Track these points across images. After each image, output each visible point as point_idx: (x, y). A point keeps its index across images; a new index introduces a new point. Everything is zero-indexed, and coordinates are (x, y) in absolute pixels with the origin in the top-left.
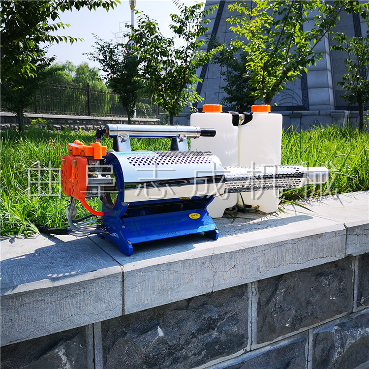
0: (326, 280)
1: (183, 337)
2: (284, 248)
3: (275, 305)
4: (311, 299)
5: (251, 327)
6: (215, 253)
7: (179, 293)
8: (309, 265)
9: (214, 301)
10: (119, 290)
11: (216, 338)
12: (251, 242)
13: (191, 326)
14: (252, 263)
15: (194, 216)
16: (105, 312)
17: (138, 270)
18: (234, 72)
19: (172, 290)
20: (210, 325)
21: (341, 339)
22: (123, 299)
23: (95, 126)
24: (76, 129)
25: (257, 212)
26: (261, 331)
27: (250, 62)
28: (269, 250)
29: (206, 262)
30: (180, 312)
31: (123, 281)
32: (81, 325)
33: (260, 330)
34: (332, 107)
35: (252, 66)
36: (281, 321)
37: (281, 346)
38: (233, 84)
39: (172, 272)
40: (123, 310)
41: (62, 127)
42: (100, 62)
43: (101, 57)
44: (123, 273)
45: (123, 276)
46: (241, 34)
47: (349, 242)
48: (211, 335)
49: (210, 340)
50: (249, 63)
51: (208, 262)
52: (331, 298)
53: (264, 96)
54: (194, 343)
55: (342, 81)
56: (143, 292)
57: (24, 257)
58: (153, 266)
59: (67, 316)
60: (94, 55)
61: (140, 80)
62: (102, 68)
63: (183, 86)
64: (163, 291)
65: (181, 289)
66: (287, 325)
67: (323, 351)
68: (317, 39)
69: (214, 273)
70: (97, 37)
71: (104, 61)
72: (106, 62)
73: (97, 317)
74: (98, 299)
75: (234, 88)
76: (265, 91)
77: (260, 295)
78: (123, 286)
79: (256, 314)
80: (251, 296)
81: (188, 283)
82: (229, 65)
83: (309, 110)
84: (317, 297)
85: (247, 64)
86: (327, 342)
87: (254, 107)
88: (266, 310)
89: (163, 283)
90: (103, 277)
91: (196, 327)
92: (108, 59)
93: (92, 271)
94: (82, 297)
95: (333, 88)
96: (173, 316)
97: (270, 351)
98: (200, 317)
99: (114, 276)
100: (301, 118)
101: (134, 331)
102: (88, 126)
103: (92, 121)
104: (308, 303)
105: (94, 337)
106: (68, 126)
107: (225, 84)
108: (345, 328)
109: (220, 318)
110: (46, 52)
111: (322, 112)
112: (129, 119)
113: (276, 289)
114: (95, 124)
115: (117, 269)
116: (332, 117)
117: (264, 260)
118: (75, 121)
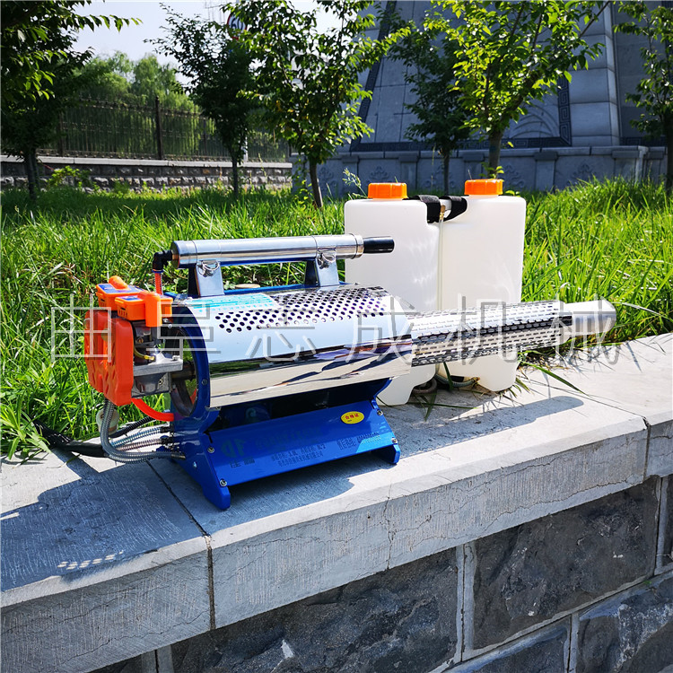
0: (607, 524)
1: (331, 653)
2: (528, 475)
3: (509, 578)
4: (577, 560)
5: (462, 620)
6: (394, 496)
7: (323, 578)
8: (575, 502)
9: (391, 582)
10: (203, 583)
11: (395, 648)
12: (464, 468)
13: (346, 632)
14: (465, 509)
15: (353, 418)
16: (176, 628)
17: (240, 542)
18: (430, 75)
19: (308, 573)
20: (384, 627)
21: (632, 627)
22: (212, 601)
23: (172, 179)
24: (137, 185)
25: (473, 389)
26: (481, 626)
27: (461, 61)
28: (498, 482)
29: (374, 516)
30: (324, 607)
31: (211, 567)
32: (129, 657)
33: (479, 624)
34: (615, 140)
35: (466, 68)
36: (519, 606)
37: (518, 649)
38: (429, 97)
39: (307, 539)
40: (213, 621)
41: (110, 181)
42: (176, 57)
43: (179, 48)
44: (210, 551)
45: (210, 557)
46: (444, 6)
47: (652, 453)
48: (385, 644)
49: (384, 654)
50: (460, 64)
51: (378, 515)
52: (615, 556)
53: (488, 129)
54: (352, 662)
55: (636, 93)
56: (251, 583)
57: (16, 514)
58: (270, 532)
59: (100, 643)
60: (165, 44)
61: (252, 95)
62: (182, 69)
63: (334, 106)
64: (290, 577)
65: (327, 570)
66: (531, 614)
67: (597, 650)
68: (590, 17)
69: (390, 535)
70: (170, 9)
71: (184, 55)
72: (189, 57)
73: (161, 638)
74: (161, 605)
75: (431, 106)
76: (490, 119)
77: (480, 562)
78: (211, 576)
79: (472, 594)
80: (462, 564)
81: (339, 558)
82: (421, 63)
83: (571, 146)
84: (590, 556)
85: (456, 66)
86: (606, 635)
87: (470, 184)
88: (491, 588)
89: (290, 563)
90: (171, 563)
91: (357, 633)
92: (192, 52)
93: (148, 552)
94: (129, 605)
95: (618, 103)
96: (313, 615)
97: (497, 660)
98: (364, 613)
99: (193, 558)
100: (556, 160)
101: (236, 652)
102: (160, 179)
103: (166, 169)
104: (572, 568)
105: (157, 666)
106: (121, 179)
107: (414, 99)
108: (639, 607)
109: (404, 611)
110: (75, 40)
111: (596, 150)
112: (234, 165)
113: (511, 549)
114: (172, 175)
115: (197, 544)
116: (615, 159)
117: (488, 502)
118: (134, 170)
